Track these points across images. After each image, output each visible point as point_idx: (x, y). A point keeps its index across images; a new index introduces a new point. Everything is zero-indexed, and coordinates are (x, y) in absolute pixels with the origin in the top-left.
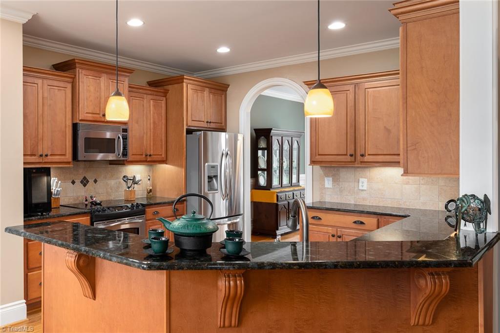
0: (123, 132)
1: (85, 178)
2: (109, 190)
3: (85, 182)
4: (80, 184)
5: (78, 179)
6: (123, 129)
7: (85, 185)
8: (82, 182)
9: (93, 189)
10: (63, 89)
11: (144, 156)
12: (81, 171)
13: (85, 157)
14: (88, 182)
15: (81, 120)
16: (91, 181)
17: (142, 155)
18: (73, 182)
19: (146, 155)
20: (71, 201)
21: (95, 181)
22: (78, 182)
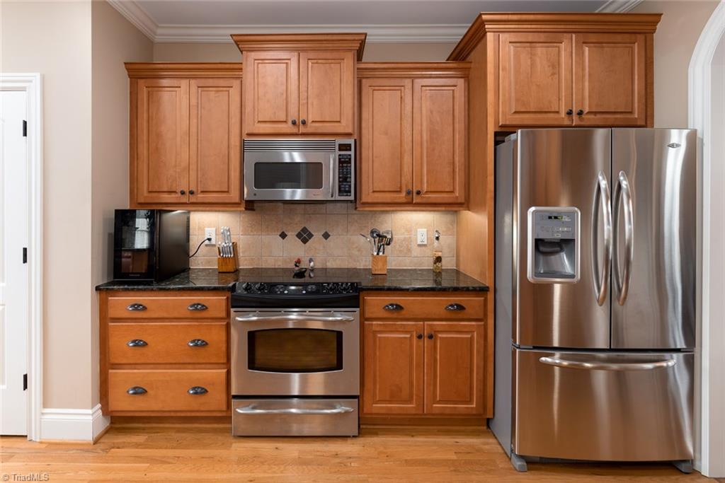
0: (340, 150)
1: (304, 230)
2: (355, 252)
3: (305, 236)
4: (297, 239)
5: (292, 232)
6: (340, 145)
7: (305, 241)
8: (299, 235)
9: (321, 248)
10: (225, 89)
11: (404, 194)
12: (297, 219)
13: (255, 195)
14: (310, 236)
15: (249, 135)
16: (317, 235)
17: (400, 192)
18: (283, 236)
19: (409, 193)
20: (280, 263)
21: (326, 236)
22: (291, 236)
